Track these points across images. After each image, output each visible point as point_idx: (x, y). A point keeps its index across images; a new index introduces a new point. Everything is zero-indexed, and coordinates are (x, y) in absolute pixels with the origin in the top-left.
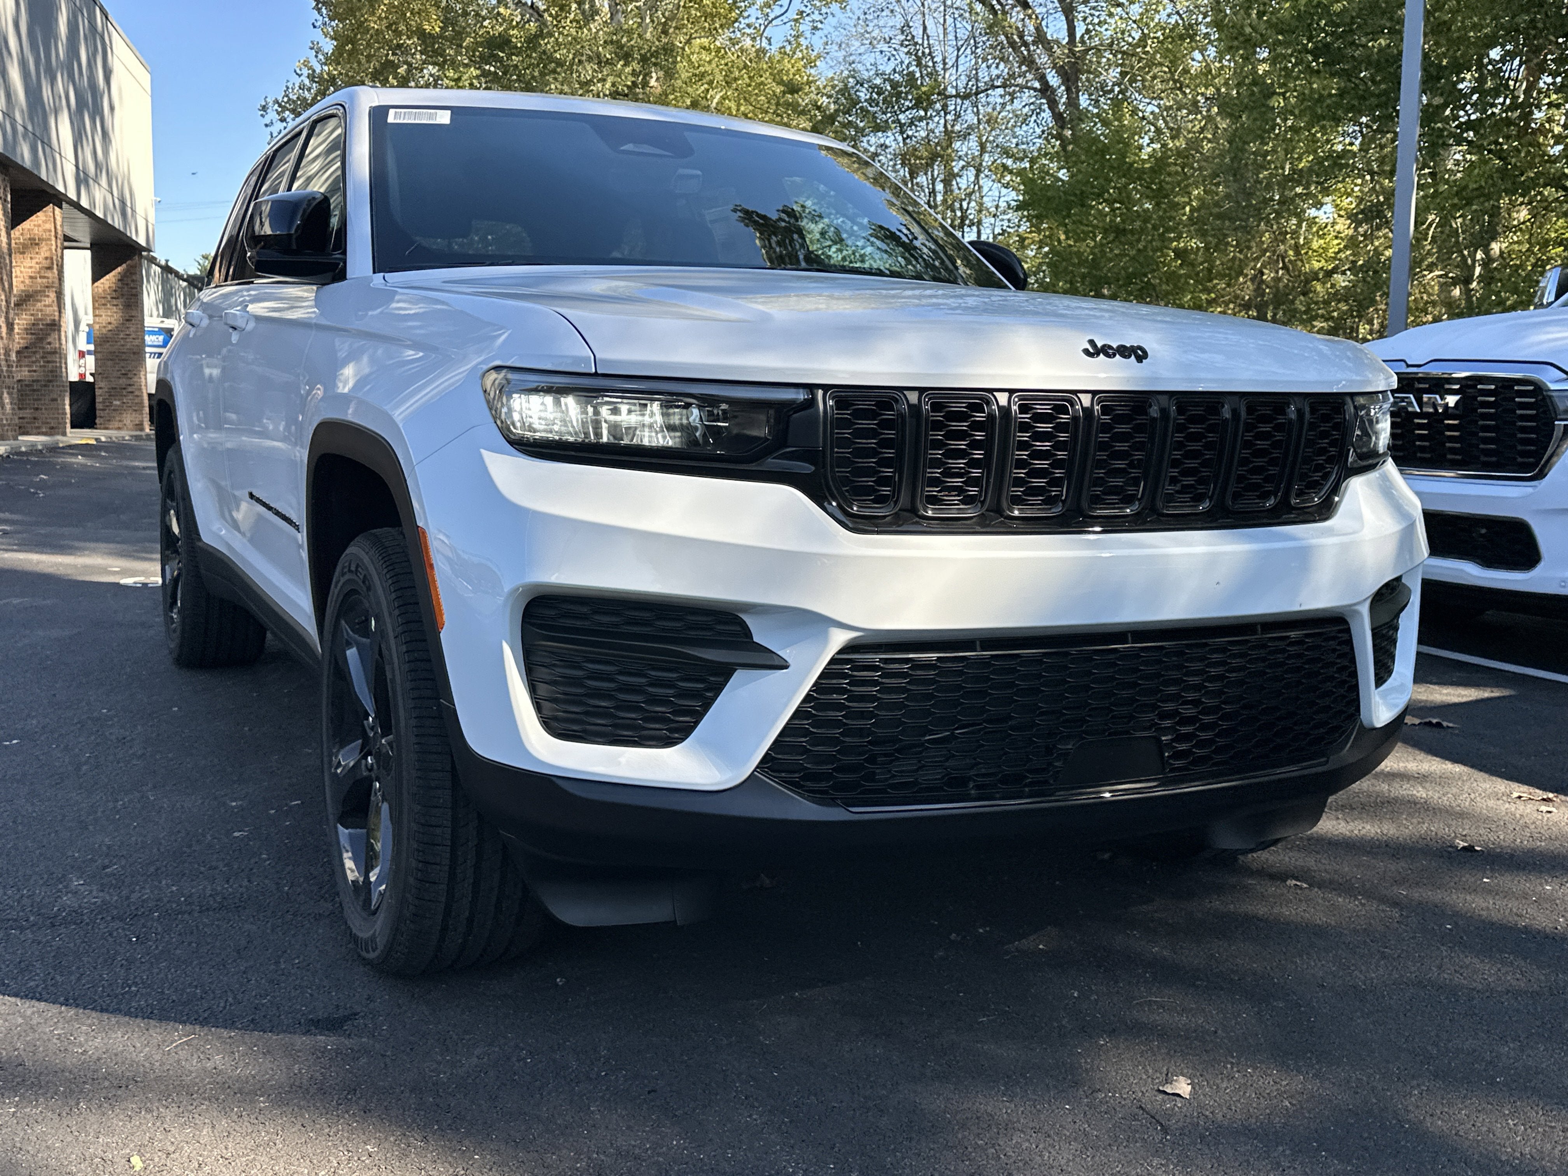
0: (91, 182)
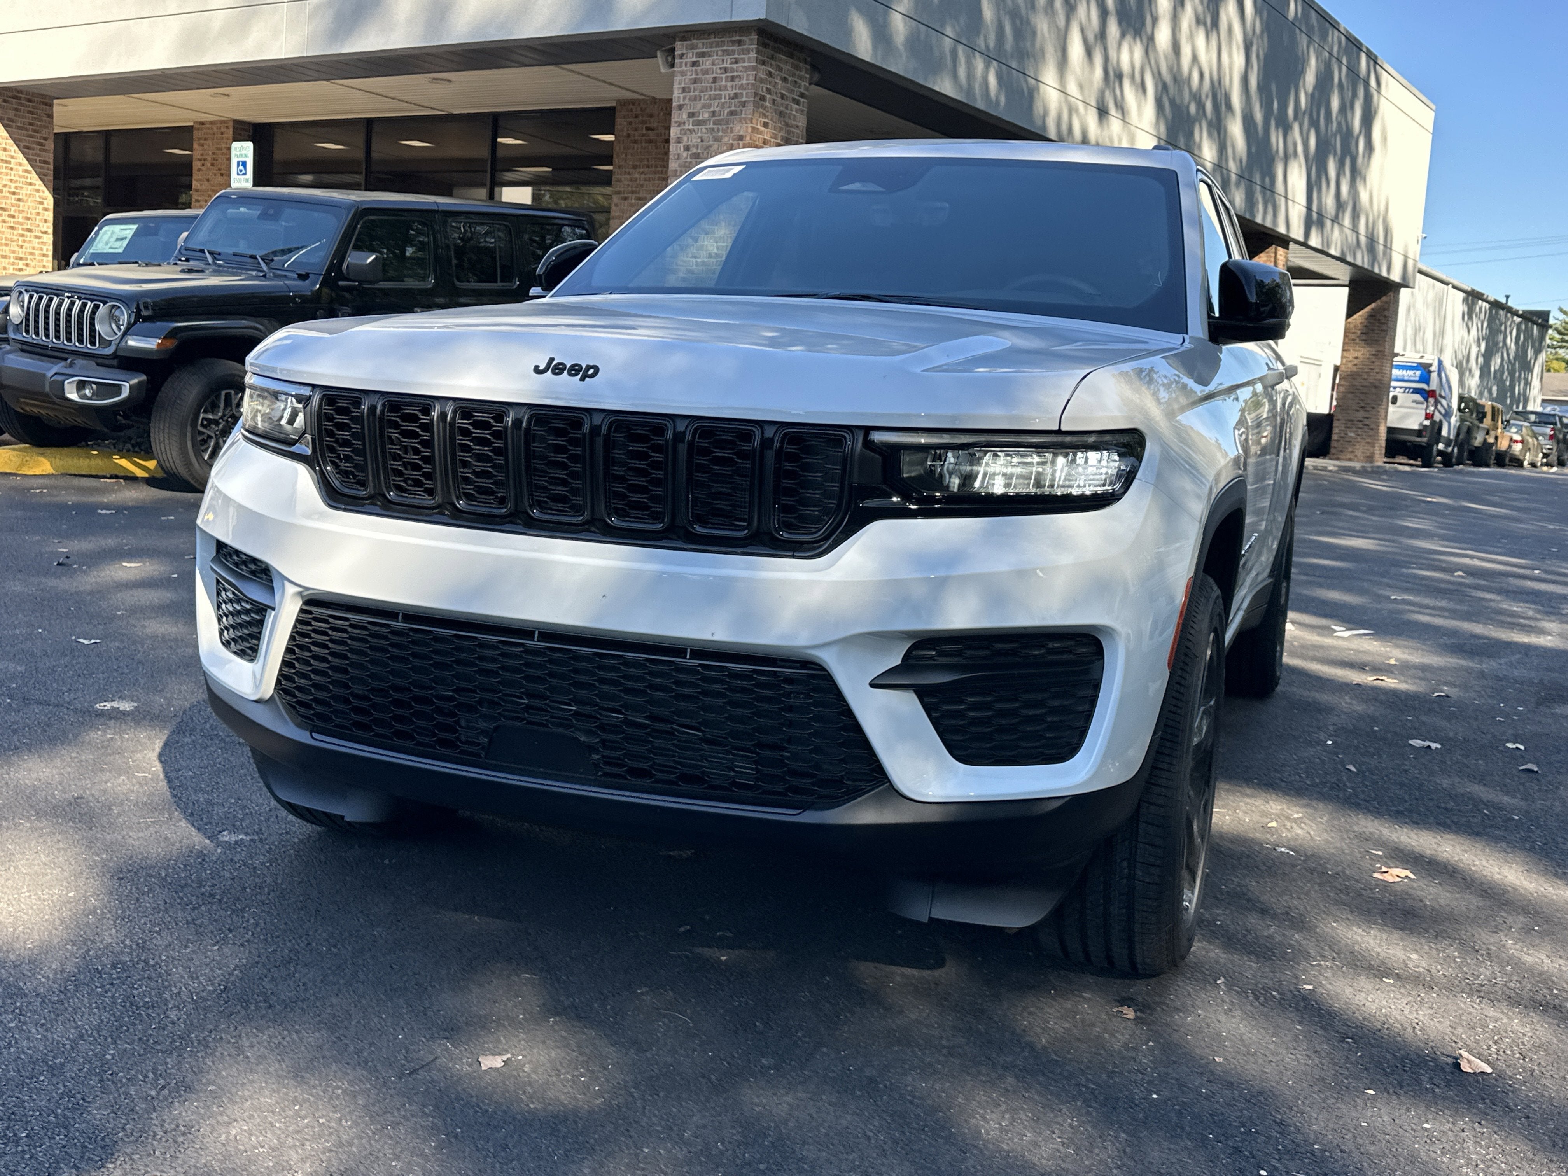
0: (1328, 223)
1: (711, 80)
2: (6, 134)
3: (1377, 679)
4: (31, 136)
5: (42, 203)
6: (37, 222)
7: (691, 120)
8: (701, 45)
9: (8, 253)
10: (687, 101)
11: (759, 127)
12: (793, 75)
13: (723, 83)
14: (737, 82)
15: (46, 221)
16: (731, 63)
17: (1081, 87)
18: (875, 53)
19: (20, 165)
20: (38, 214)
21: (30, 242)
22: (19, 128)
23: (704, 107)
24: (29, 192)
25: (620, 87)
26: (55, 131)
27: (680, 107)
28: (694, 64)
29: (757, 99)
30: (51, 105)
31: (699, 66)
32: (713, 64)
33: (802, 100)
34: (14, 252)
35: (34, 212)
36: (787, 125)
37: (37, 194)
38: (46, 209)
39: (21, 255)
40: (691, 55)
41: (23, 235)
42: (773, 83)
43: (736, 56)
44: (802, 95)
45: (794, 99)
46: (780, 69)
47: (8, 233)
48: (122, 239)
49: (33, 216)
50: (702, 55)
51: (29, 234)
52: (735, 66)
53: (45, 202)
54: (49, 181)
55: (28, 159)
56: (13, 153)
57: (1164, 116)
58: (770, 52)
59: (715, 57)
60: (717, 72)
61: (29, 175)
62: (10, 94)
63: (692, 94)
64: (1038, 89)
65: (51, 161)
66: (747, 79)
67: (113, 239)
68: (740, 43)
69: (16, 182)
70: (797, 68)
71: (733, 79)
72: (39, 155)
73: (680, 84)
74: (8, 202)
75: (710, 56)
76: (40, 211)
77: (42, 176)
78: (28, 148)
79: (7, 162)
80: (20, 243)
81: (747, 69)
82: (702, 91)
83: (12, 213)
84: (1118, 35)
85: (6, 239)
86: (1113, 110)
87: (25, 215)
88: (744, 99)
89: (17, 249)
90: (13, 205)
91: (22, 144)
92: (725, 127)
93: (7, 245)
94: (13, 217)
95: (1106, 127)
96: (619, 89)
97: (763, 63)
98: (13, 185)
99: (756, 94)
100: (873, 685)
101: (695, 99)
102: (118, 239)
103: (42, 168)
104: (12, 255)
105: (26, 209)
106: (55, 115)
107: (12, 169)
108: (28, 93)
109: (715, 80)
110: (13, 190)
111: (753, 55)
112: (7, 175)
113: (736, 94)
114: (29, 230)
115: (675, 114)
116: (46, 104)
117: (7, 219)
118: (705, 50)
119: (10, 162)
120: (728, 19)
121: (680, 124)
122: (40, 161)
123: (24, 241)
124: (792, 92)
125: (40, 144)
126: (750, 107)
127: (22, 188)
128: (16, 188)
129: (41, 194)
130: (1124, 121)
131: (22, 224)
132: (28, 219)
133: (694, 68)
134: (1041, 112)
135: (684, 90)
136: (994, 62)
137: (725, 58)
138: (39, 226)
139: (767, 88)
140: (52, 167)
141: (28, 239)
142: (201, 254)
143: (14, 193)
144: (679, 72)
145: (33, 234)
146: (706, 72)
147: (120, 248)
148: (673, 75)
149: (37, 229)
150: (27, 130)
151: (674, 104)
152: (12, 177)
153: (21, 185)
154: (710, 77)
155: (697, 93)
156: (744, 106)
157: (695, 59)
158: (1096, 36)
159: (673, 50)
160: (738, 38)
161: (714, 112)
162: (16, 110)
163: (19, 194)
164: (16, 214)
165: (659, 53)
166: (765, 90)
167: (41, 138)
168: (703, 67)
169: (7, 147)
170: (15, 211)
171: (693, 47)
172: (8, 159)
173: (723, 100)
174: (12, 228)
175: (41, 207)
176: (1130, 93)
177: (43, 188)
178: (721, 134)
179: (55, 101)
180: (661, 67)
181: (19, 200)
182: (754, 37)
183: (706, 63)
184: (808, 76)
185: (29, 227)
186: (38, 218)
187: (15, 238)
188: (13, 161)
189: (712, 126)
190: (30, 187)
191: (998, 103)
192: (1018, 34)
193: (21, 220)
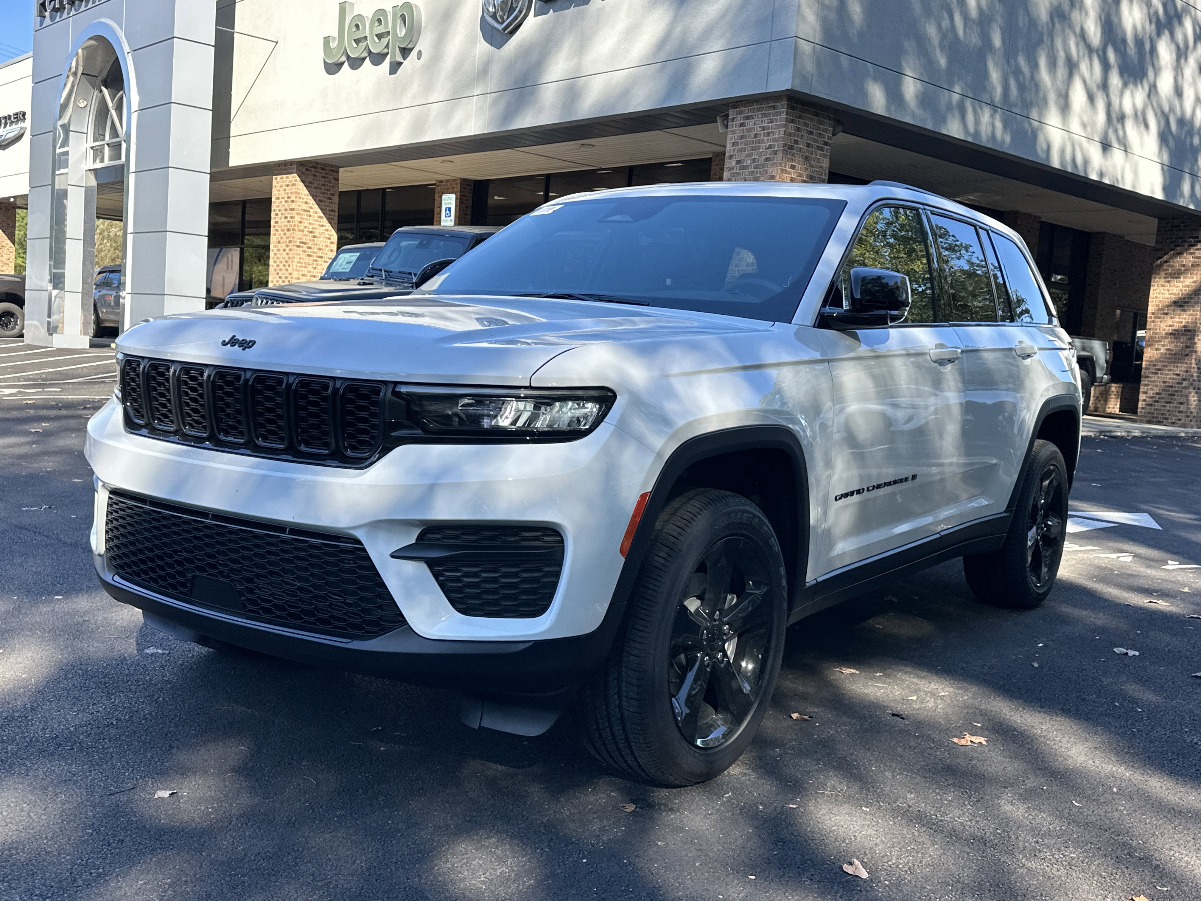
1: (753, 136)
2: (307, 192)
3: (1150, 602)
4: (324, 193)
5: (329, 239)
6: (326, 252)
7: (738, 166)
8: (747, 111)
9: (306, 273)
10: (735, 152)
11: (787, 169)
12: (818, 129)
13: (762, 137)
14: (772, 136)
15: (332, 251)
16: (768, 123)
17: (1084, 126)
18: (888, 109)
19: (316, 213)
20: (327, 246)
21: (321, 265)
22: (315, 188)
23: (747, 156)
24: (321, 231)
25: (711, 143)
26: (340, 190)
27: (731, 157)
28: (742, 125)
29: (786, 148)
30: (338, 172)
31: (745, 126)
32: (755, 124)
33: (826, 147)
34: (310, 272)
35: (324, 244)
36: (811, 166)
37: (327, 233)
38: (332, 243)
39: (314, 274)
40: (739, 118)
41: (316, 261)
42: (800, 136)
43: (772, 117)
44: (826, 144)
45: (818, 147)
46: (806, 125)
47: (307, 260)
48: (350, 263)
49: (323, 248)
50: (748, 118)
51: (320, 259)
52: (770, 125)
53: (332, 238)
54: (335, 223)
55: (321, 209)
56: (311, 205)
57: (1167, 146)
58: (797, 113)
59: (757, 119)
60: (757, 130)
61: (322, 220)
62: (311, 165)
63: (740, 147)
64: (1041, 129)
65: (337, 210)
66: (779, 133)
67: (344, 263)
68: (774, 107)
69: (313, 224)
70: (821, 123)
71: (768, 134)
72: (328, 206)
73: (731, 140)
74: (307, 238)
75: (753, 118)
76: (329, 244)
77: (330, 221)
78: (321, 201)
79: (307, 211)
80: (314, 266)
81: (778, 127)
82: (746, 145)
83: (310, 245)
84: (1120, 84)
85: (305, 263)
86: (1115, 144)
87: (318, 247)
88: (776, 149)
89: (312, 270)
90: (310, 240)
91: (317, 199)
92: (762, 170)
93: (305, 267)
94: (310, 248)
95: (1109, 156)
96: (710, 145)
97: (792, 121)
98: (311, 227)
99: (785, 145)
100: (393, 556)
101: (741, 150)
102: (348, 263)
103: (330, 215)
104: (309, 274)
105: (319, 243)
106: (340, 179)
107: (310, 216)
108: (322, 164)
109: (756, 136)
110: (311, 230)
111: (784, 116)
112: (307, 220)
113: (770, 145)
114: (321, 257)
115: (727, 161)
116: (333, 171)
117: (306, 250)
118: (750, 114)
119: (309, 211)
120: (764, 91)
121: (730, 169)
122: (329, 211)
123: (317, 265)
124: (815, 141)
125: (330, 199)
126: (780, 155)
127: (316, 228)
128: (313, 228)
129: (329, 232)
130: (1126, 151)
131: (316, 253)
132: (320, 249)
133: (741, 128)
134: (1044, 146)
135: (734, 144)
136: (999, 110)
137: (764, 119)
138: (327, 254)
139: (795, 140)
140: (337, 214)
141: (320, 263)
142: (379, 272)
143: (311, 232)
144: (731, 131)
145: (323, 260)
146: (750, 130)
147: (347, 268)
148: (726, 134)
149: (326, 256)
150: (321, 189)
151: (727, 155)
152: (311, 221)
153: (316, 226)
154: (752, 134)
155: (743, 146)
156: (776, 154)
157: (742, 121)
158: (1098, 86)
159: (727, 116)
160: (773, 104)
161: (754, 159)
162: (315, 175)
163: (314, 232)
164: (312, 246)
165: (718, 118)
166: (792, 141)
167: (330, 194)
168: (748, 127)
169: (308, 201)
170: (312, 244)
171: (741, 113)
172: (308, 209)
173: (761, 150)
174: (309, 256)
175: (329, 241)
176: (1131, 130)
177: (331, 228)
178: (758, 175)
179: (340, 169)
180: (720, 129)
181: (314, 237)
182: (785, 103)
183: (750, 123)
184: (831, 129)
185: (320, 255)
186: (327, 249)
187: (311, 262)
188: (311, 210)
189: (752, 170)
190: (322, 228)
191: (1003, 142)
192: (1022, 88)
193: (315, 250)
